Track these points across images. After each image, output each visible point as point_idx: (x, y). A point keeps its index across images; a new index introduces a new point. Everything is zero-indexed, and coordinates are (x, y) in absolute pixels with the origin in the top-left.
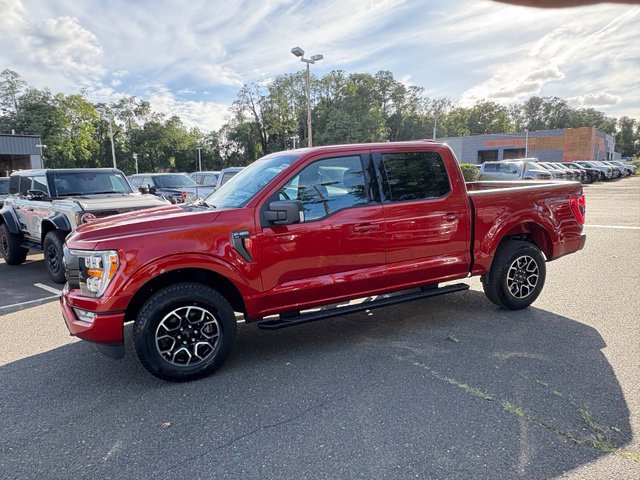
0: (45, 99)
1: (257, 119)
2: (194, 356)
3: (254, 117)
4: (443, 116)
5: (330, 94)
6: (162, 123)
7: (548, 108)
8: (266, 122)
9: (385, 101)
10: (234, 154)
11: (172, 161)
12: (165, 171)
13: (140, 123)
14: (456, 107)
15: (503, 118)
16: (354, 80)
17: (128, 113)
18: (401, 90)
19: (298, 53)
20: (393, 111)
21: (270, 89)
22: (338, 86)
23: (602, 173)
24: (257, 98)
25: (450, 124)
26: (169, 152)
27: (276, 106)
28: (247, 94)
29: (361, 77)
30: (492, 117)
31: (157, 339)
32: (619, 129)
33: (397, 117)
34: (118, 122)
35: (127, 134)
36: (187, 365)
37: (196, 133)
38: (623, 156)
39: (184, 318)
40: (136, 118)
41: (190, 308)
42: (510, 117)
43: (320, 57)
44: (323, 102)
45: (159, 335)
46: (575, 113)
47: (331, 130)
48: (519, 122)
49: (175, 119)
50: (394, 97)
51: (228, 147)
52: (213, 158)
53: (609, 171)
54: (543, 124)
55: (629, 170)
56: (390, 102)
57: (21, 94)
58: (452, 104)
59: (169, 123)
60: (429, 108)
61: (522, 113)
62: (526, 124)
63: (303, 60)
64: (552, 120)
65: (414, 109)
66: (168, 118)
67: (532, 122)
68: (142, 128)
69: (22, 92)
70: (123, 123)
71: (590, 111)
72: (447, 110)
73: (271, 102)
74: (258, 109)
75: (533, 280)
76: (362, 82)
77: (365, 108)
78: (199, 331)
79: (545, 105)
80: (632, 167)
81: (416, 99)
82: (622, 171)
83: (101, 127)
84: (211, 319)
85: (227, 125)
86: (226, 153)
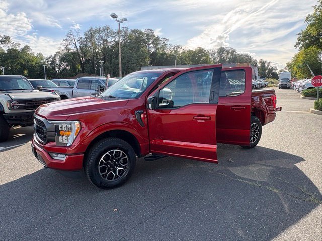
1: (78, 50)
2: (116, 175)
3: (76, 49)
4: (179, 54)
6: (19, 49)
7: (228, 52)
8: (83, 53)
9: (149, 45)
10: (65, 69)
11: (26, 72)
13: (4, 48)
14: (185, 49)
15: (208, 57)
16: (133, 32)
18: (157, 39)
19: (114, 16)
20: (153, 50)
21: (85, 34)
22: (125, 35)
23: (255, 86)
24: (77, 39)
25: (182, 59)
26: (24, 67)
27: (89, 44)
28: (71, 36)
29: (137, 31)
30: (202, 56)
31: (99, 167)
32: (259, 65)
33: (155, 54)
36: (113, 180)
37: (40, 56)
38: (261, 78)
39: (112, 156)
40: (2, 46)
41: (115, 150)
42: (210, 56)
43: (125, 20)
44: (116, 43)
45: (100, 165)
46: (240, 56)
48: (214, 59)
49: (27, 47)
50: (153, 42)
51: (60, 65)
52: (51, 71)
53: (258, 84)
54: (225, 60)
55: (265, 85)
56: (152, 45)
58: (183, 48)
59: (23, 50)
60: (171, 49)
61: (216, 55)
62: (218, 60)
63: (116, 20)
64: (229, 58)
65: (163, 50)
66: (22, 46)
67: (221, 59)
68: (6, 52)
71: (246, 55)
72: (180, 51)
73: (86, 41)
74: (78, 45)
75: (257, 134)
76: (137, 34)
77: (139, 47)
78: (118, 162)
79: (227, 51)
80: (266, 83)
81: (165, 45)
82: (263, 85)
84: (125, 156)
85: (59, 52)
86: (59, 68)
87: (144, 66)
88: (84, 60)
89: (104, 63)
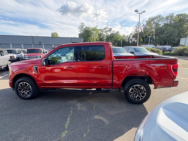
0: (89, 28)
1: (142, 31)
5: (168, 22)
8: (144, 32)
10: (134, 42)
11: (116, 44)
12: (114, 46)
13: (109, 33)
16: (178, 16)
17: (106, 31)
19: (136, 11)
21: (147, 22)
22: (171, 19)
24: (142, 25)
27: (148, 27)
29: (181, 15)
34: (104, 34)
35: (106, 37)
37: (124, 36)
40: (108, 32)
43: (144, 12)
44: (165, 25)
47: (166, 34)
49: (118, 32)
52: (127, 43)
57: (84, 28)
63: (138, 13)
66: (116, 32)
68: (110, 35)
69: (84, 27)
70: (105, 34)
73: (146, 26)
74: (142, 28)
76: (182, 16)
83: (100, 35)
85: (132, 33)
86: (131, 41)
87: (183, 37)
88: (144, 36)
89: (155, 37)
